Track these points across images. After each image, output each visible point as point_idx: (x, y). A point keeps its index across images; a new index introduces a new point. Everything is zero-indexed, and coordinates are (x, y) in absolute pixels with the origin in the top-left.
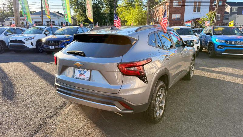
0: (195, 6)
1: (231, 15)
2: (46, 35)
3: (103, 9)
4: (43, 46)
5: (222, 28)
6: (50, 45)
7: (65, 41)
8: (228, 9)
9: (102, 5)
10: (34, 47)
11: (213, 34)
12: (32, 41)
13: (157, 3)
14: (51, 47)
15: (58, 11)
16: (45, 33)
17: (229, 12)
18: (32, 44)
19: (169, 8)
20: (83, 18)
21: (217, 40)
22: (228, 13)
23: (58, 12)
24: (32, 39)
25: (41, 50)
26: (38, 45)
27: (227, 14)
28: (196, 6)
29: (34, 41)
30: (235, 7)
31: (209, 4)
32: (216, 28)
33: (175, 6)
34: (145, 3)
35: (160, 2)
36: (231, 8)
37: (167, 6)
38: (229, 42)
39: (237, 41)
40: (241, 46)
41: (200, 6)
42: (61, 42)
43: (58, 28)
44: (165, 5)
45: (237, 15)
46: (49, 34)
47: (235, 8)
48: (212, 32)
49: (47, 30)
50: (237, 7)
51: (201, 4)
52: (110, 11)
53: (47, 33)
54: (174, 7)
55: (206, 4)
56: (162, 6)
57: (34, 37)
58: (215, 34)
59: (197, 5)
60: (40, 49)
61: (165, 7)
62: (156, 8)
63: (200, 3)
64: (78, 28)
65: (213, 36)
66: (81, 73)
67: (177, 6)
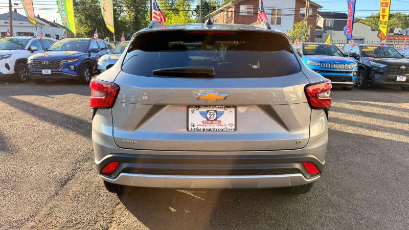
0: (272, 14)
1: (324, 32)
2: (32, 51)
3: (122, 15)
4: (27, 70)
5: (315, 46)
6: (43, 69)
7: (69, 61)
8: (320, 22)
9: (120, 7)
10: (12, 71)
11: (302, 54)
12: (7, 61)
13: (214, 8)
14: (44, 72)
15: (39, 15)
16: (29, 49)
17: (322, 26)
18: (7, 66)
19: (233, 16)
20: (85, 29)
21: (309, 62)
22: (321, 28)
23: (38, 17)
24: (7, 57)
25: (24, 77)
26: (19, 67)
27: (319, 30)
28: (275, 14)
29: (12, 62)
30: (330, 20)
31: (293, 13)
32: (307, 45)
33: (243, 14)
34: (193, 6)
35: (219, 7)
36: (325, 21)
37: (230, 14)
38: (326, 65)
39: (335, 64)
40: (340, 70)
41: (280, 15)
42: (62, 62)
43: (52, 42)
44: (228, 11)
45: (334, 32)
46: (36, 50)
47: (331, 22)
48: (301, 52)
49: (33, 44)
50: (333, 20)
51: (283, 12)
52: (136, 18)
53: (33, 48)
54: (242, 16)
55: (289, 13)
56: (222, 13)
57: (10, 55)
58: (306, 53)
59: (277, 13)
60: (22, 76)
61: (227, 15)
62: (213, 16)
63: (280, 10)
64: (90, 40)
65: (303, 56)
66: (208, 117)
67: (246, 14)
